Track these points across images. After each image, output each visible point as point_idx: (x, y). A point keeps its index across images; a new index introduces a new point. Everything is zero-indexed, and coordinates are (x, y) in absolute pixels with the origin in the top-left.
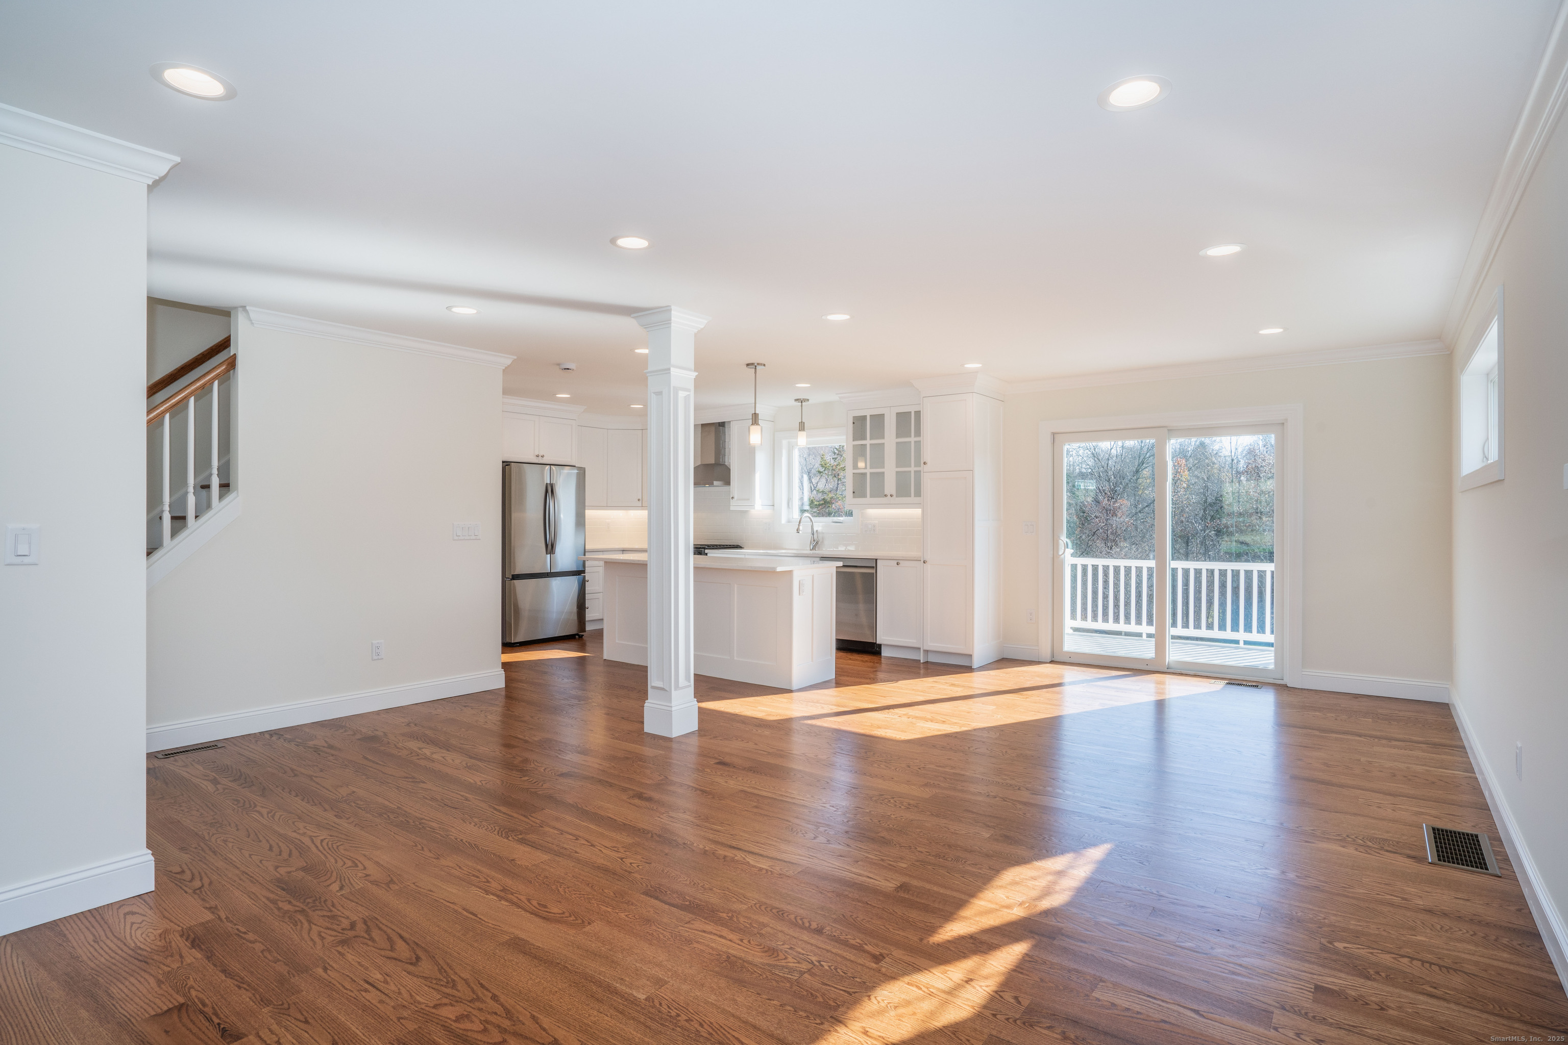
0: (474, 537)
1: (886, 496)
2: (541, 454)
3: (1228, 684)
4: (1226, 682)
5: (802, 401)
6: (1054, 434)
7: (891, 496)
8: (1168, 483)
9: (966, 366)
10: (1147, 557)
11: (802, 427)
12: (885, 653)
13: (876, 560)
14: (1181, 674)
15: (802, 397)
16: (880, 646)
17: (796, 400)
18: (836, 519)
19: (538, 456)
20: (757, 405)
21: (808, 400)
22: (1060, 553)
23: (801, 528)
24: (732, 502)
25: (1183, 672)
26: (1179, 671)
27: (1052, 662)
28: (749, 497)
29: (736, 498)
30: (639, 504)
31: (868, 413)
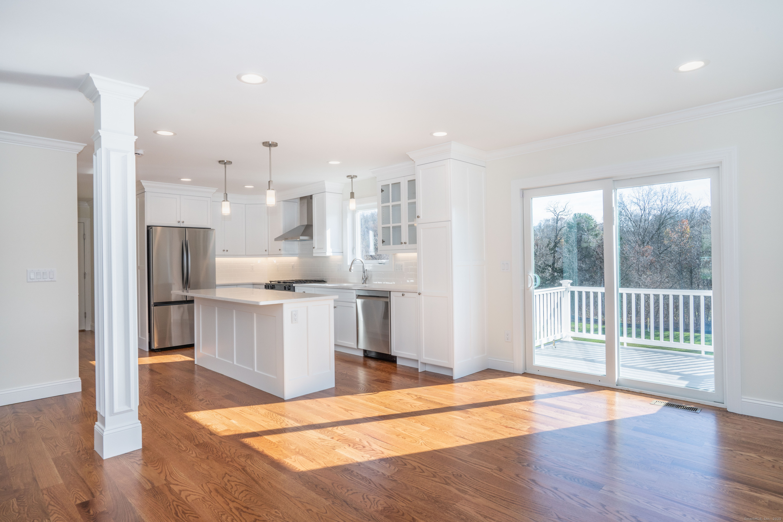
0: (50, 280)
1: (401, 243)
2: (182, 220)
3: (668, 405)
4: (667, 402)
5: (352, 177)
6: (523, 190)
7: (405, 243)
8: (614, 227)
11: (352, 195)
12: (399, 362)
13: (390, 292)
14: (628, 392)
15: (352, 174)
16: (396, 357)
17: (348, 176)
18: (380, 261)
19: (179, 222)
21: (356, 176)
22: (529, 286)
23: (352, 268)
24: (314, 251)
25: (630, 389)
26: (626, 388)
27: (525, 374)
28: (323, 248)
29: (316, 248)
30: (267, 253)
31: (390, 182)
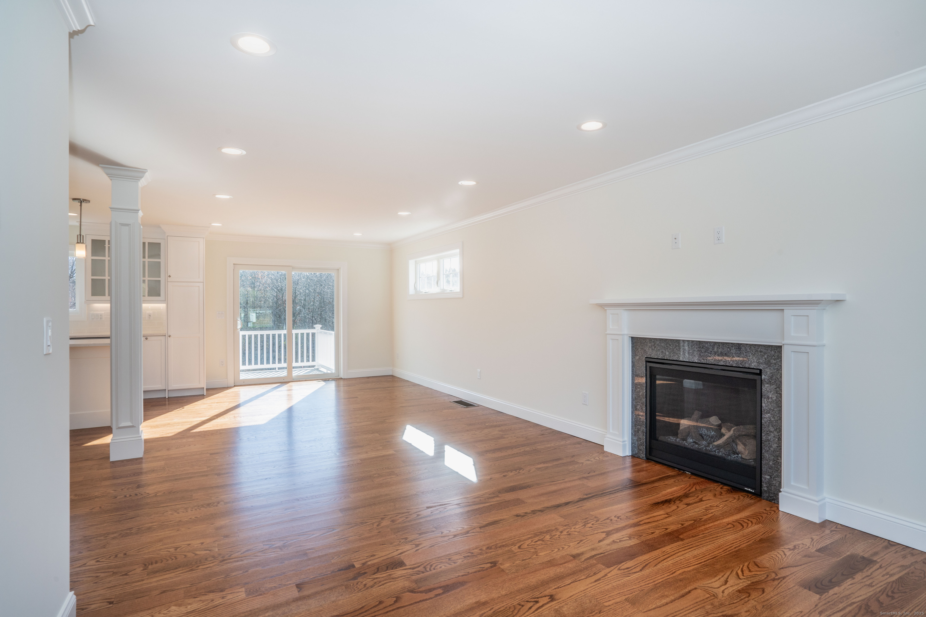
6: (234, 264)
9: (212, 224)
10: (283, 329)
20: (82, 227)
22: (238, 328)
25: (300, 380)
26: (298, 380)
27: (235, 386)
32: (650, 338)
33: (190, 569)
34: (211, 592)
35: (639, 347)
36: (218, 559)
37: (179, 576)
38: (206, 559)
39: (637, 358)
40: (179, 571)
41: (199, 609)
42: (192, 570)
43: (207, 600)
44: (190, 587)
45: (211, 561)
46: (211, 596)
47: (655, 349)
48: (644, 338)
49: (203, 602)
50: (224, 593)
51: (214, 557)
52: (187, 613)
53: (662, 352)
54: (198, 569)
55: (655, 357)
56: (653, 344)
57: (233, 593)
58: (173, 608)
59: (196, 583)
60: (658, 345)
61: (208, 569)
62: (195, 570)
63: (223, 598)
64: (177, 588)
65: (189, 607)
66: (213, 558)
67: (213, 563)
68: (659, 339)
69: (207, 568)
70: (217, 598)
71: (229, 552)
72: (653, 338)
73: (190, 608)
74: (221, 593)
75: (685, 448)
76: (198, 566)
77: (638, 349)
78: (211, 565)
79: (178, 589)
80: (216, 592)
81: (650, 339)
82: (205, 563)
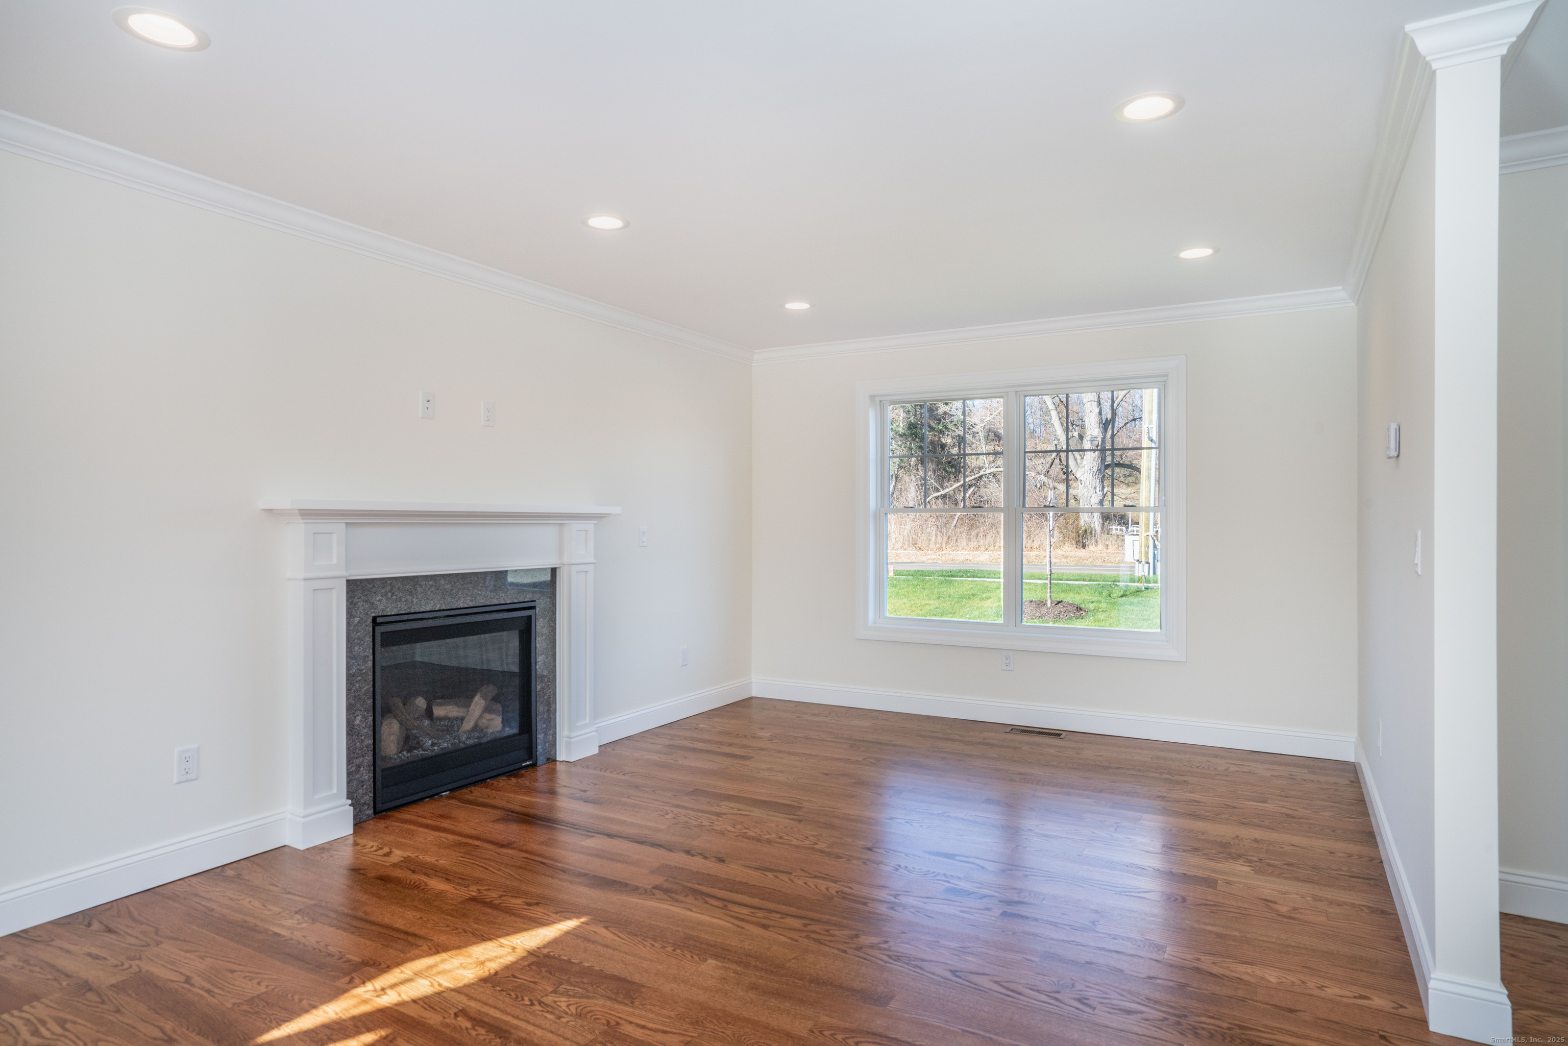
32: (384, 579)
33: (1244, 1032)
34: (1215, 975)
35: (358, 599)
36: (1190, 1025)
37: (1266, 1026)
38: (1212, 1036)
39: (357, 620)
40: (1266, 1038)
41: (1236, 963)
42: (1242, 1027)
43: (1221, 967)
44: (1247, 999)
45: (1203, 1029)
46: (1215, 970)
47: (394, 597)
48: (370, 579)
49: (1228, 967)
50: (1195, 965)
51: (1196, 1033)
52: (1253, 965)
53: (407, 601)
54: (1231, 1024)
55: (393, 613)
56: (389, 588)
57: (1182, 959)
58: (1273, 980)
59: (1236, 999)
60: (399, 588)
61: (1211, 1015)
62: (1236, 1025)
63: (1198, 960)
64: (1268, 1007)
65: (1249, 971)
66: (1199, 1031)
67: (1201, 1023)
68: (401, 577)
69: (1212, 1018)
70: (1206, 963)
71: (1164, 1028)
72: (388, 578)
73: (1249, 969)
74: (1200, 966)
75: (423, 759)
76: (1229, 1029)
77: (356, 604)
78: (1204, 1019)
79: (1267, 1004)
80: (1207, 972)
81: (383, 581)
82: (1216, 1031)
